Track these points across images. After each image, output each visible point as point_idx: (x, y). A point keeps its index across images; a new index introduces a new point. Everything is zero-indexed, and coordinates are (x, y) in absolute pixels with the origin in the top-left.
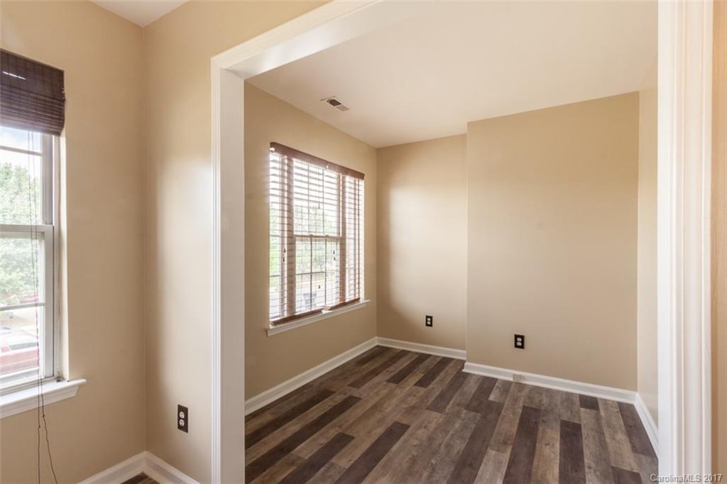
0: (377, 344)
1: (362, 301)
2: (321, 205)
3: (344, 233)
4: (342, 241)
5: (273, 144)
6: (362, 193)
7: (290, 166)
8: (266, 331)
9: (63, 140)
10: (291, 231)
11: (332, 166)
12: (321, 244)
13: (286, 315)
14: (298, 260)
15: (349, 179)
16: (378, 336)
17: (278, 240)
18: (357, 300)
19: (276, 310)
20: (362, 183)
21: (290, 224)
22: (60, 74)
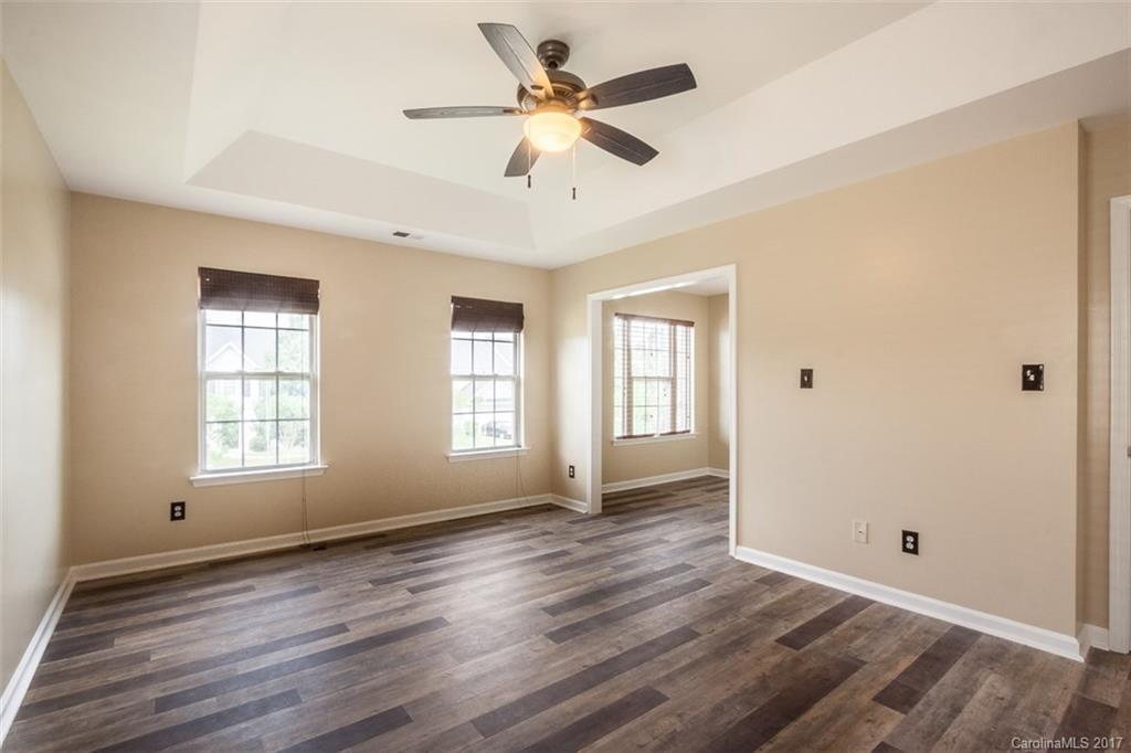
0: (708, 473)
1: (692, 432)
2: (654, 353)
3: (675, 374)
4: (673, 381)
5: (616, 314)
6: (693, 339)
7: (629, 327)
8: (612, 442)
9: (522, 335)
10: (629, 373)
11: (665, 320)
12: (655, 384)
13: (626, 434)
14: (635, 395)
15: (680, 329)
16: (709, 466)
17: (621, 381)
18: (688, 431)
19: (618, 431)
20: (692, 329)
21: (629, 369)
22: (520, 307)
